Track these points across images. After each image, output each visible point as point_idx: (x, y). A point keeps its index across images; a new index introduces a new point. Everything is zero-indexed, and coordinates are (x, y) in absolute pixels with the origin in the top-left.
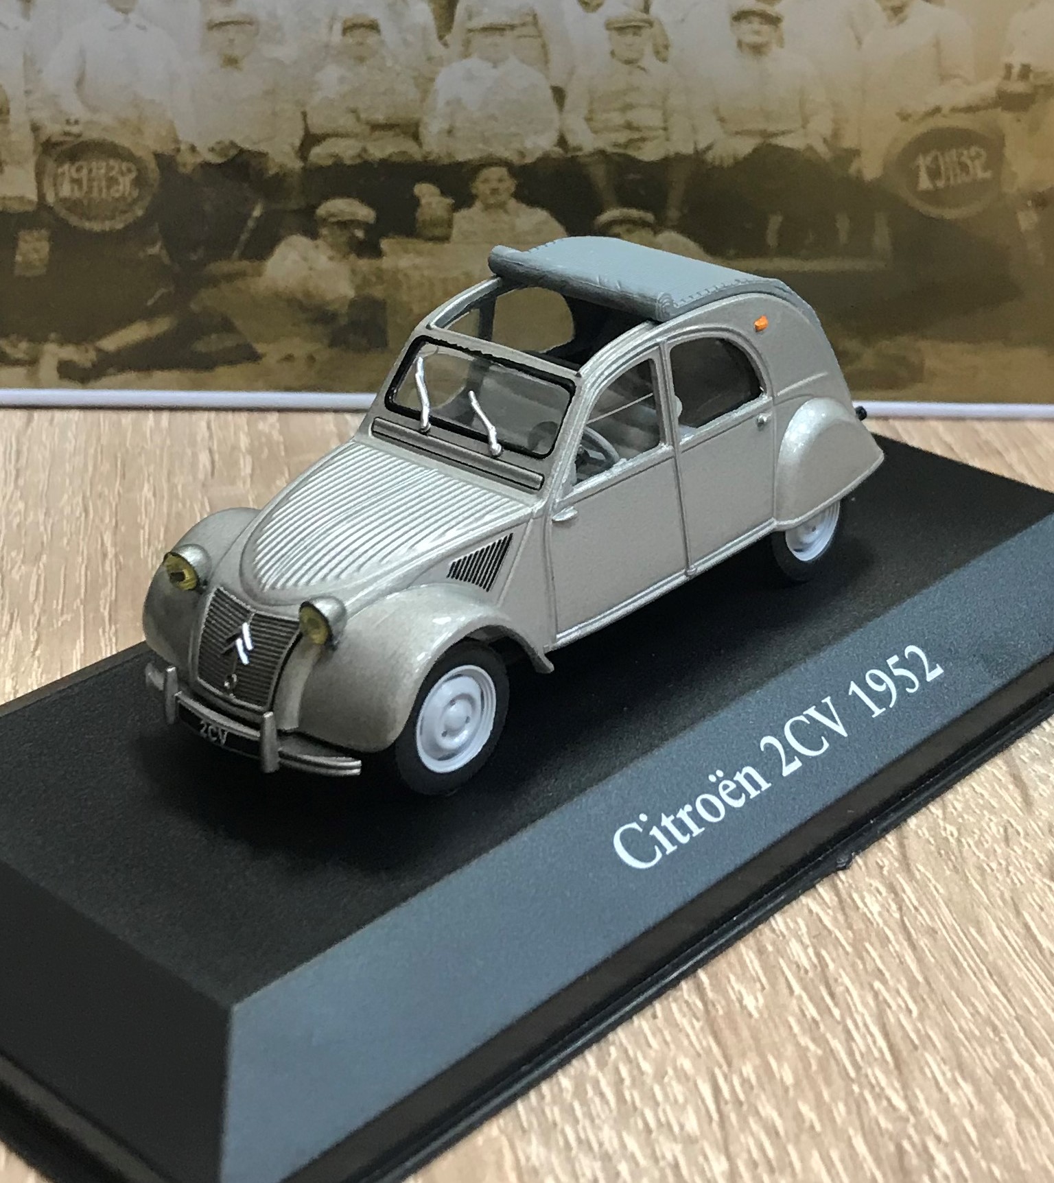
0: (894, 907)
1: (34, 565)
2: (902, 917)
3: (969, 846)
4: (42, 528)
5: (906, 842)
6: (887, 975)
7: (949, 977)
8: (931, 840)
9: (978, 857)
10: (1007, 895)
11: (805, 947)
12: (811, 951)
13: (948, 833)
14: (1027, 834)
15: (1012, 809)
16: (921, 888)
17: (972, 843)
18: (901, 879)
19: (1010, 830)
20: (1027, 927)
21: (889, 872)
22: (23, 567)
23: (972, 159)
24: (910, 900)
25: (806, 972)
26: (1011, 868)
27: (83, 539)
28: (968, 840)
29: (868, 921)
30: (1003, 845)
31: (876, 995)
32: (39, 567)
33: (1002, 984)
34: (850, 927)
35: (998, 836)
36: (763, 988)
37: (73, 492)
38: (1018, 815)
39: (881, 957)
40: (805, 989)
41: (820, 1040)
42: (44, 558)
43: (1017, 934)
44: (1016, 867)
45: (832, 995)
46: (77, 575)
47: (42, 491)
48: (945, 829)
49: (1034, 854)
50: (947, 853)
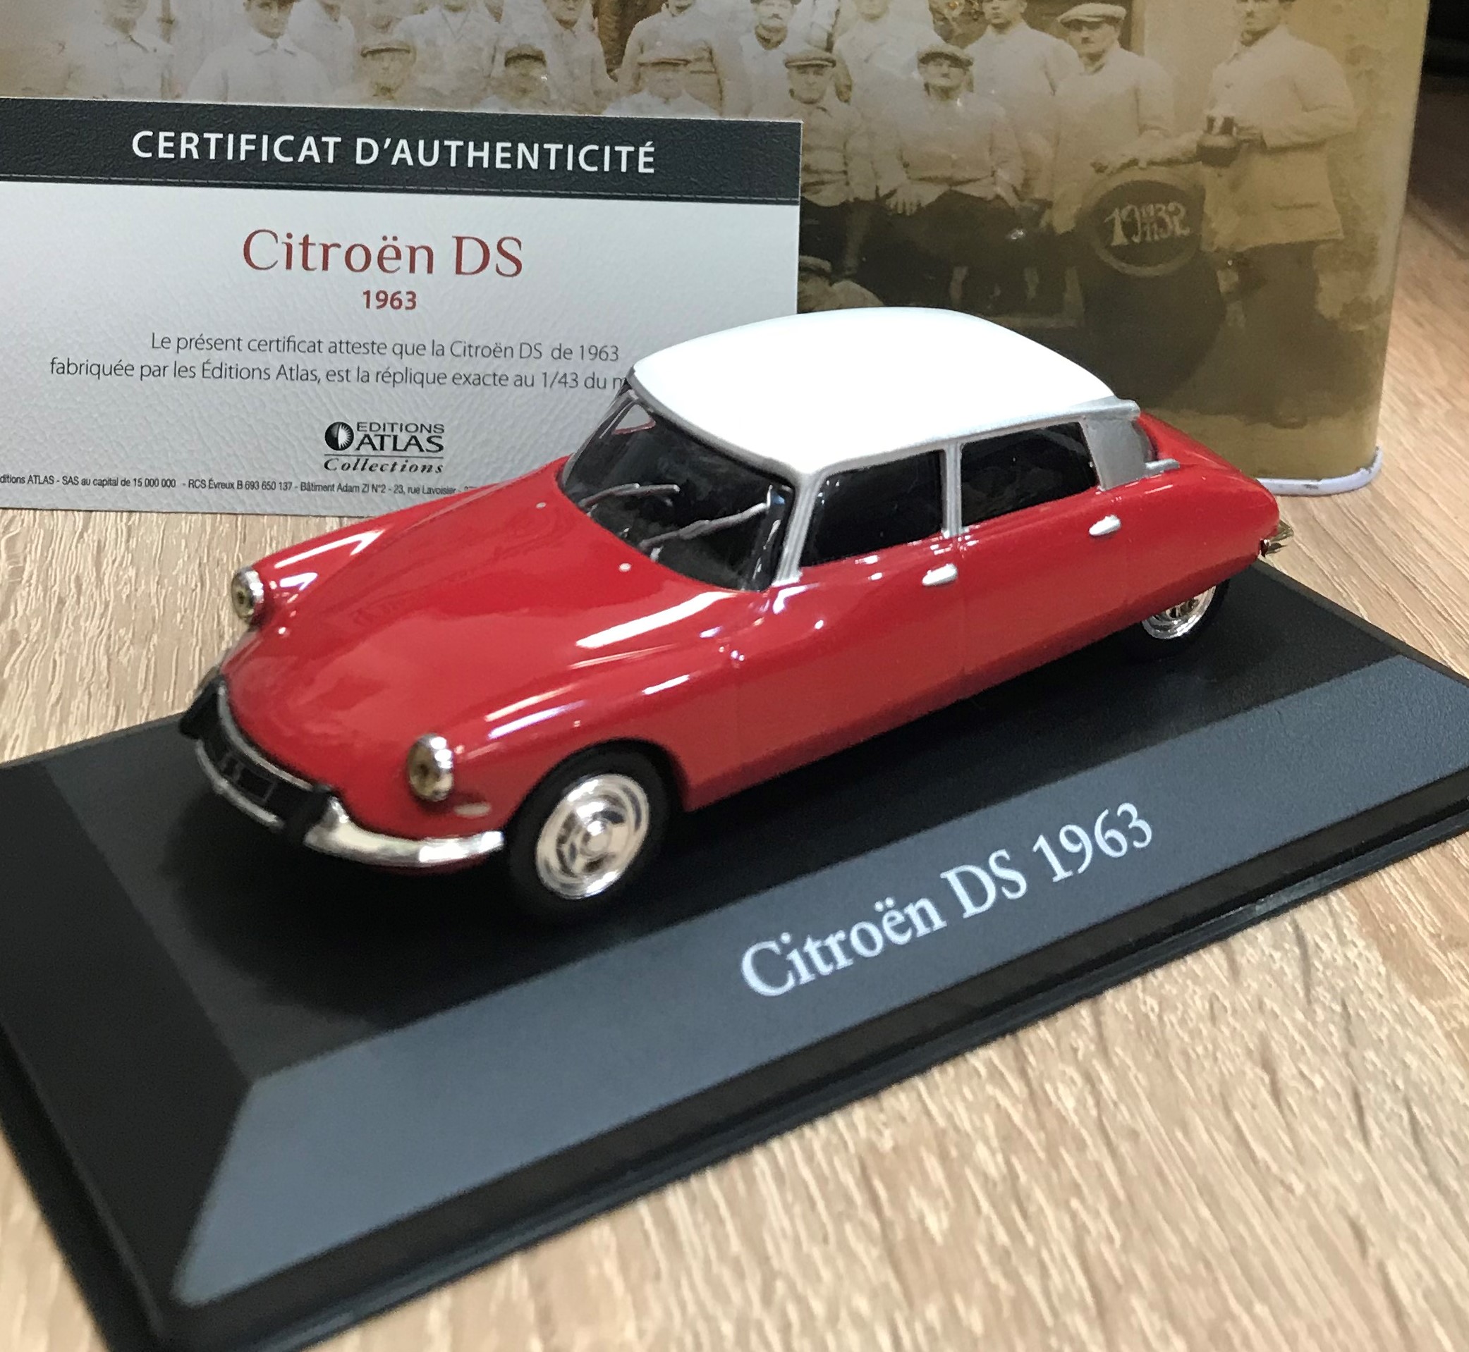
0: (1090, 1102)
1: (144, 648)
2: (1100, 1116)
3: (1172, 1025)
4: (154, 601)
5: (1102, 1018)
6: (1085, 1189)
7: (1154, 1193)
8: (1130, 1016)
9: (1182, 1040)
10: (1216, 1090)
11: (993, 1153)
12: (1000, 1158)
13: (1149, 1008)
14: (1235, 1011)
15: (1217, 978)
16: (1120, 1077)
17: (1175, 1021)
18: (1098, 1066)
19: (1216, 1006)
20: (1237, 1129)
21: (1084, 1056)
22: (131, 648)
23: (1171, 214)
24: (1108, 1093)
25: (995, 1184)
26: (1219, 1055)
27: (198, 616)
28: (1170, 1018)
29: (1062, 1119)
30: (1209, 1024)
31: (1074, 1216)
32: (149, 649)
33: (1213, 1205)
34: (1042, 1126)
35: (1203, 1013)
36: (946, 1204)
37: (189, 557)
38: (1224, 986)
39: (1078, 1167)
40: (994, 1205)
41: (1012, 1276)
42: (155, 639)
43: (1228, 1139)
44: (1224, 1053)
45: (1025, 1215)
46: (191, 659)
47: (156, 554)
48: (1145, 1003)
49: (1242, 1036)
50: (1148, 1035)
